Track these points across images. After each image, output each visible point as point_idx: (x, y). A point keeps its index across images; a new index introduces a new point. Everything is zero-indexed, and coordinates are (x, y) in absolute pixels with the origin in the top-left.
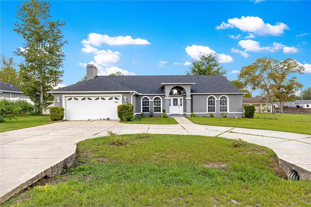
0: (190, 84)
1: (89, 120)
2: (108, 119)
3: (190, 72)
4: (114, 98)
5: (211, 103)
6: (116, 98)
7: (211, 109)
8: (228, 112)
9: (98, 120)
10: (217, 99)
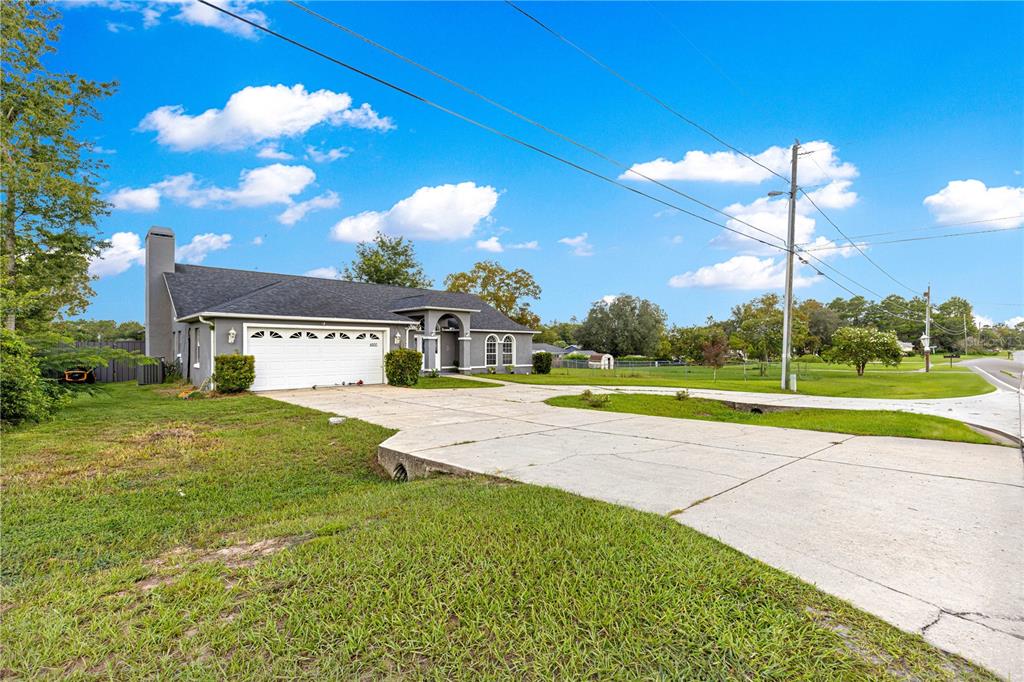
0: (469, 312)
1: (314, 388)
2: (361, 383)
3: (354, 274)
4: (368, 335)
5: (491, 347)
6: (373, 337)
7: (491, 360)
8: (514, 364)
9: (336, 387)
10: (499, 341)
